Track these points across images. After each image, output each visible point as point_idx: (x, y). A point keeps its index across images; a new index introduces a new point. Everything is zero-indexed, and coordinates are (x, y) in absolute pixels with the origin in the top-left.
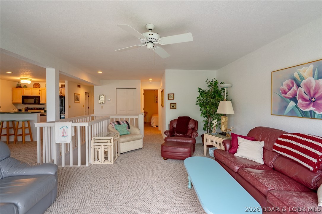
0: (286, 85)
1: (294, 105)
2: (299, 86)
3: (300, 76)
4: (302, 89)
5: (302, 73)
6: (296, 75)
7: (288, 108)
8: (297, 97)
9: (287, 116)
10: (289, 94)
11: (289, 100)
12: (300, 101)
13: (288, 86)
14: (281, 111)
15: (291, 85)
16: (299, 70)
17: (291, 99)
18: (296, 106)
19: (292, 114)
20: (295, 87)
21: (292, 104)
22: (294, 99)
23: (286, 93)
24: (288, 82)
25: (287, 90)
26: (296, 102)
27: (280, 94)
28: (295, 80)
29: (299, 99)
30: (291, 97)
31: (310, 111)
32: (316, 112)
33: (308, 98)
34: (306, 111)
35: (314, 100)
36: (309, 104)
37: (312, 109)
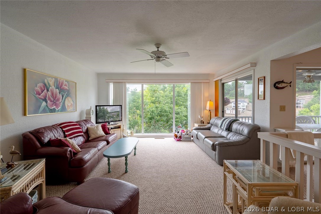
0: (39, 87)
1: (45, 105)
2: (48, 91)
3: (48, 83)
4: (49, 93)
5: (50, 82)
6: (46, 81)
7: (41, 107)
8: (47, 98)
10: (42, 95)
11: (42, 101)
12: (49, 102)
13: (41, 88)
16: (48, 78)
18: (47, 106)
19: (44, 111)
20: (46, 91)
21: (44, 104)
22: (45, 100)
23: (40, 95)
24: (40, 85)
25: (40, 91)
26: (46, 102)
27: (35, 94)
28: (45, 85)
30: (43, 98)
31: (54, 109)
32: (56, 109)
33: (52, 99)
34: (52, 109)
35: (55, 101)
36: (53, 104)
37: (54, 107)
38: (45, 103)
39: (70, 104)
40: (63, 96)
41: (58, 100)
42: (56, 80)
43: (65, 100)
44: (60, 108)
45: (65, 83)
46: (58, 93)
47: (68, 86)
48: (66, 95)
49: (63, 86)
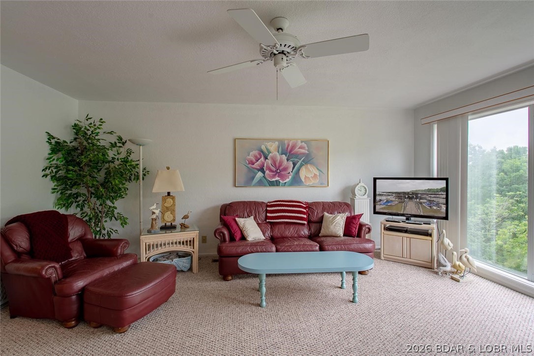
0: (253, 156)
1: (262, 176)
2: (266, 158)
3: (267, 149)
4: (269, 162)
5: (269, 147)
6: (263, 148)
7: (255, 178)
8: (265, 168)
9: (255, 186)
10: (257, 165)
11: (257, 171)
12: (267, 172)
13: (256, 157)
14: (249, 182)
15: (258, 156)
16: (266, 143)
17: (259, 170)
18: (264, 177)
19: (260, 183)
20: (262, 159)
21: (260, 174)
22: (262, 169)
23: (253, 164)
24: (256, 152)
25: (254, 160)
26: (264, 172)
27: (247, 164)
28: (262, 152)
29: (266, 170)
30: (259, 168)
31: (276, 181)
32: (281, 181)
33: (274, 169)
34: (273, 181)
35: (279, 171)
36: (275, 175)
37: (277, 178)
38: (262, 174)
39: (309, 175)
40: (294, 165)
41: (285, 169)
42: (281, 142)
43: (299, 170)
44: (287, 180)
45: (299, 144)
46: (286, 160)
47: (307, 148)
48: (303, 161)
49: (296, 150)
